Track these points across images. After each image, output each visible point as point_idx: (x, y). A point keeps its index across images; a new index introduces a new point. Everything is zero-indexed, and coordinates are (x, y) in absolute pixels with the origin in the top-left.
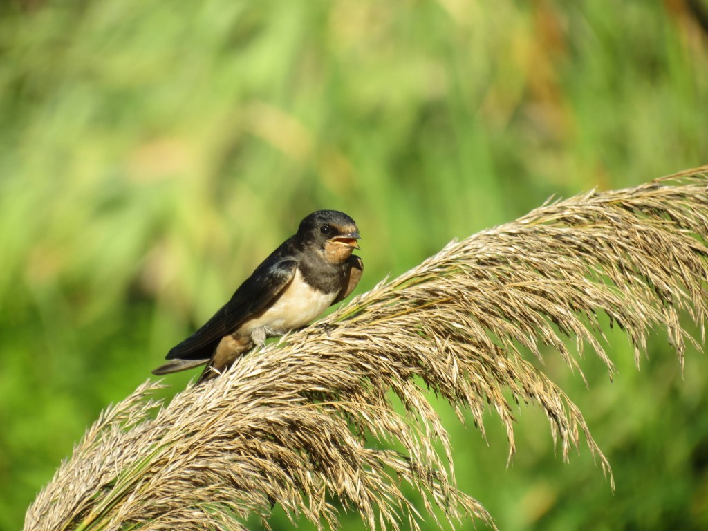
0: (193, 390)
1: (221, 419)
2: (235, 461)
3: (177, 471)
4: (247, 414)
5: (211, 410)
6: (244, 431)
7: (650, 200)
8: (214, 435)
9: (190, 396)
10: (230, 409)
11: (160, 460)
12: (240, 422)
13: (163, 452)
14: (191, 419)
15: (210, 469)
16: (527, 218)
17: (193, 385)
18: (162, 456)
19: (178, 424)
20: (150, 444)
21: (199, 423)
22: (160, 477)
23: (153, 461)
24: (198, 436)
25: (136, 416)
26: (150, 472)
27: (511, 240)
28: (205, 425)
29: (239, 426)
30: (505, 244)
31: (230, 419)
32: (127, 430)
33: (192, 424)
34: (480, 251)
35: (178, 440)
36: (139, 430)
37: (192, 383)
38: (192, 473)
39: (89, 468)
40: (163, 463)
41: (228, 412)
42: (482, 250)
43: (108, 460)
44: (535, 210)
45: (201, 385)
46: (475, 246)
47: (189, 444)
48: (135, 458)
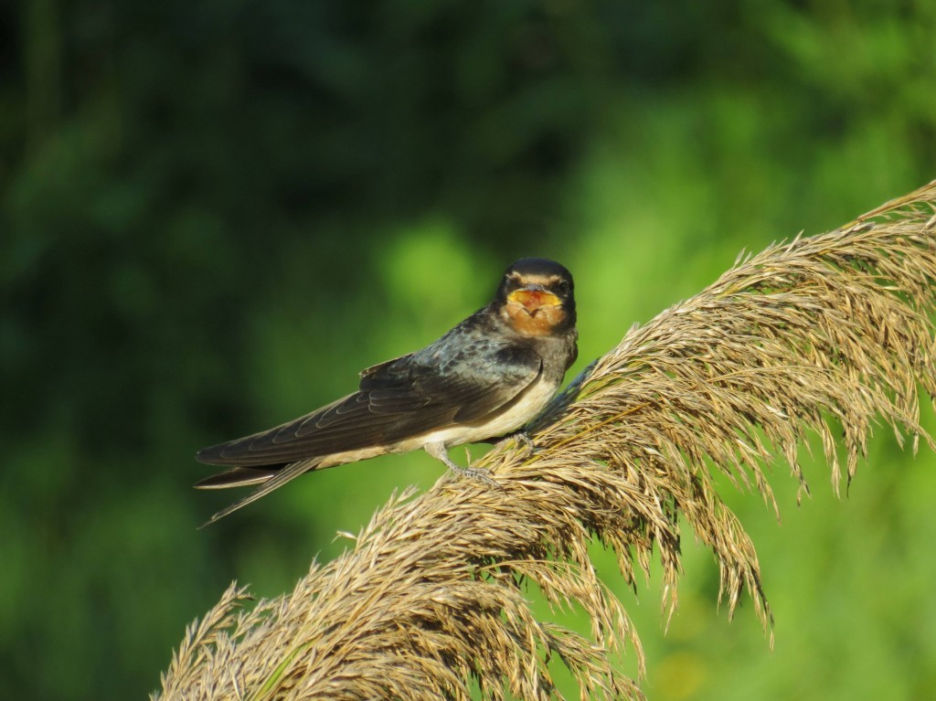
0: (320, 572)
1: (371, 605)
2: (395, 664)
3: (320, 685)
4: (405, 595)
5: (357, 591)
6: (403, 620)
7: (860, 248)
8: (365, 629)
9: (319, 580)
10: (383, 588)
11: (297, 669)
12: (396, 607)
13: (298, 657)
14: (331, 606)
15: (364, 679)
16: (719, 286)
17: (318, 566)
18: (298, 662)
19: (313, 615)
20: (278, 652)
21: (343, 611)
22: (297, 694)
23: (287, 672)
24: (343, 631)
25: (247, 621)
26: (283, 689)
27: (708, 318)
28: (352, 613)
29: (397, 613)
30: (701, 324)
31: (383, 603)
32: (239, 640)
33: (334, 612)
34: (672, 338)
35: (316, 638)
36: (258, 635)
37: (316, 564)
38: (341, 686)
39: (197, 694)
40: (298, 674)
41: (381, 593)
42: (675, 336)
43: (223, 681)
44: (726, 274)
45: (329, 565)
46: (664, 332)
47: (332, 644)
48: (261, 672)
